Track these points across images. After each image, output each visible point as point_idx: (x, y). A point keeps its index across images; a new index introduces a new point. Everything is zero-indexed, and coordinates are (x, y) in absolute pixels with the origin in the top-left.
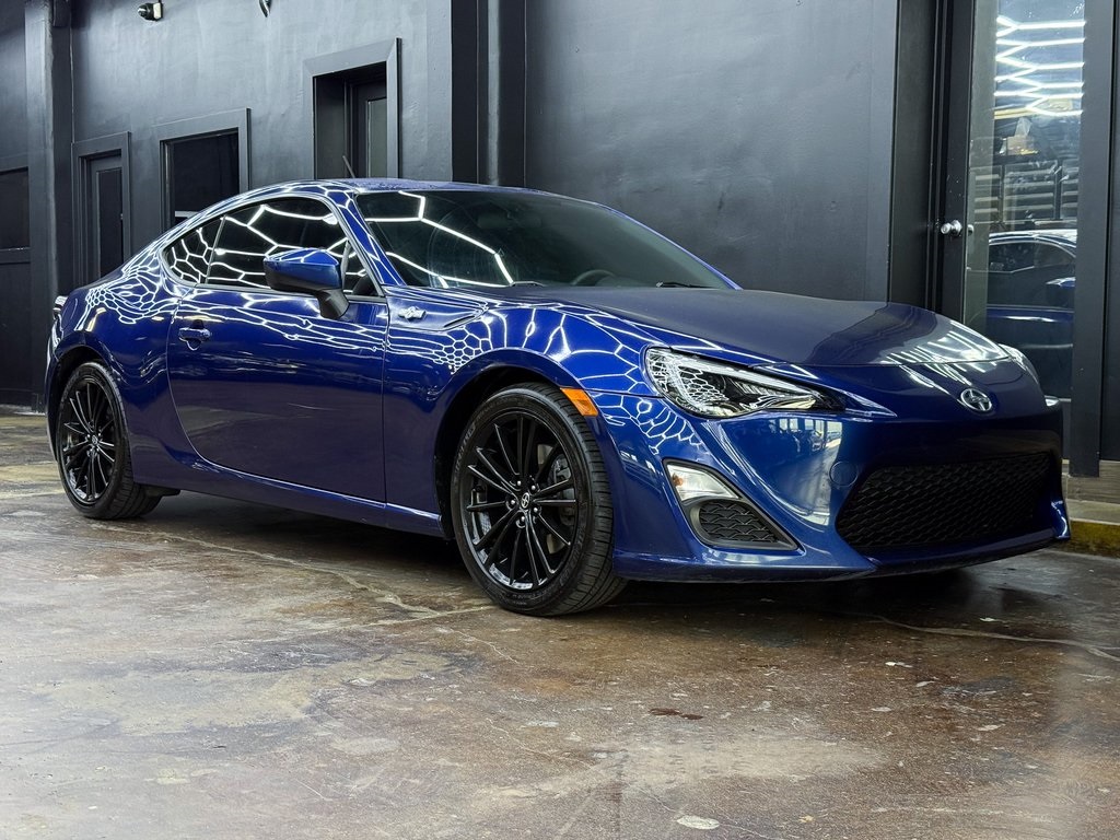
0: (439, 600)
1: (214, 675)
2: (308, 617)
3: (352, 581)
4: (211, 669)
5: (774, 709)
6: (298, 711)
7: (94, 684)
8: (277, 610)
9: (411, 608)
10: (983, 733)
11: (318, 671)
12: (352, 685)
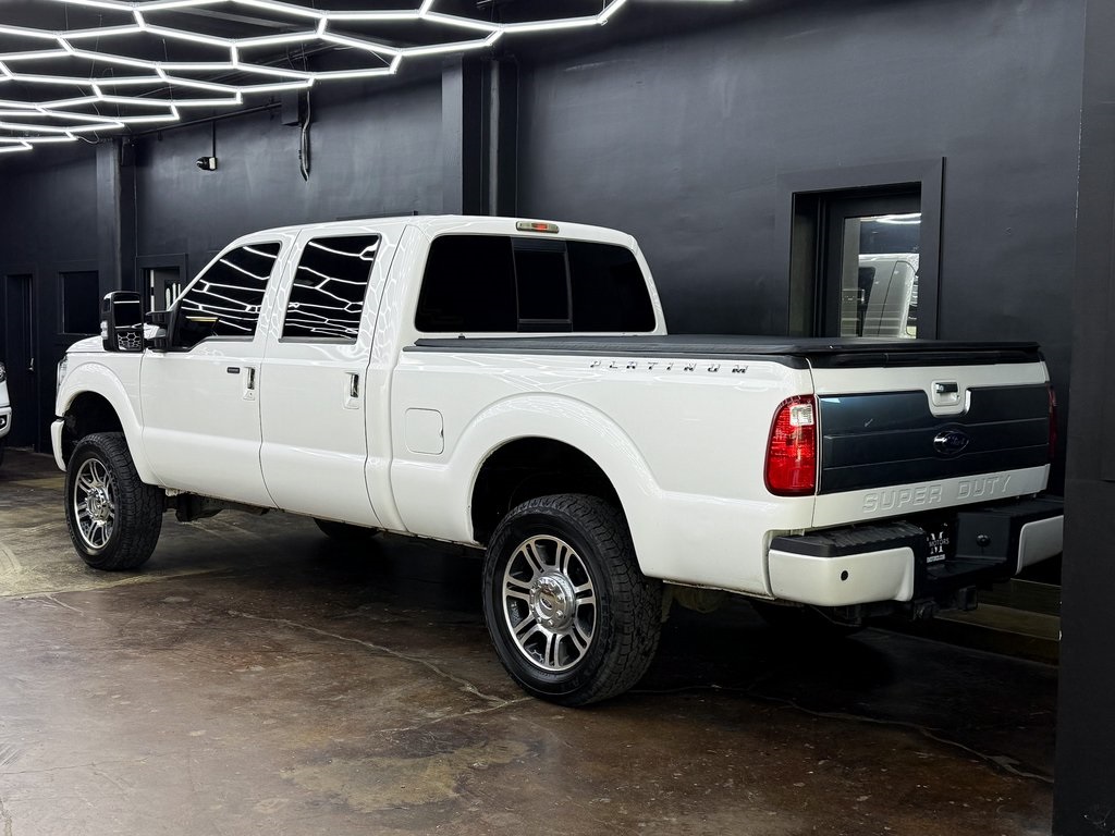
0: (503, 689)
1: (387, 762)
2: (421, 706)
3: (438, 671)
4: (381, 755)
5: (736, 784)
6: (451, 792)
7: (316, 770)
8: (398, 699)
9: (485, 697)
10: (859, 802)
11: (451, 757)
12: (473, 768)
